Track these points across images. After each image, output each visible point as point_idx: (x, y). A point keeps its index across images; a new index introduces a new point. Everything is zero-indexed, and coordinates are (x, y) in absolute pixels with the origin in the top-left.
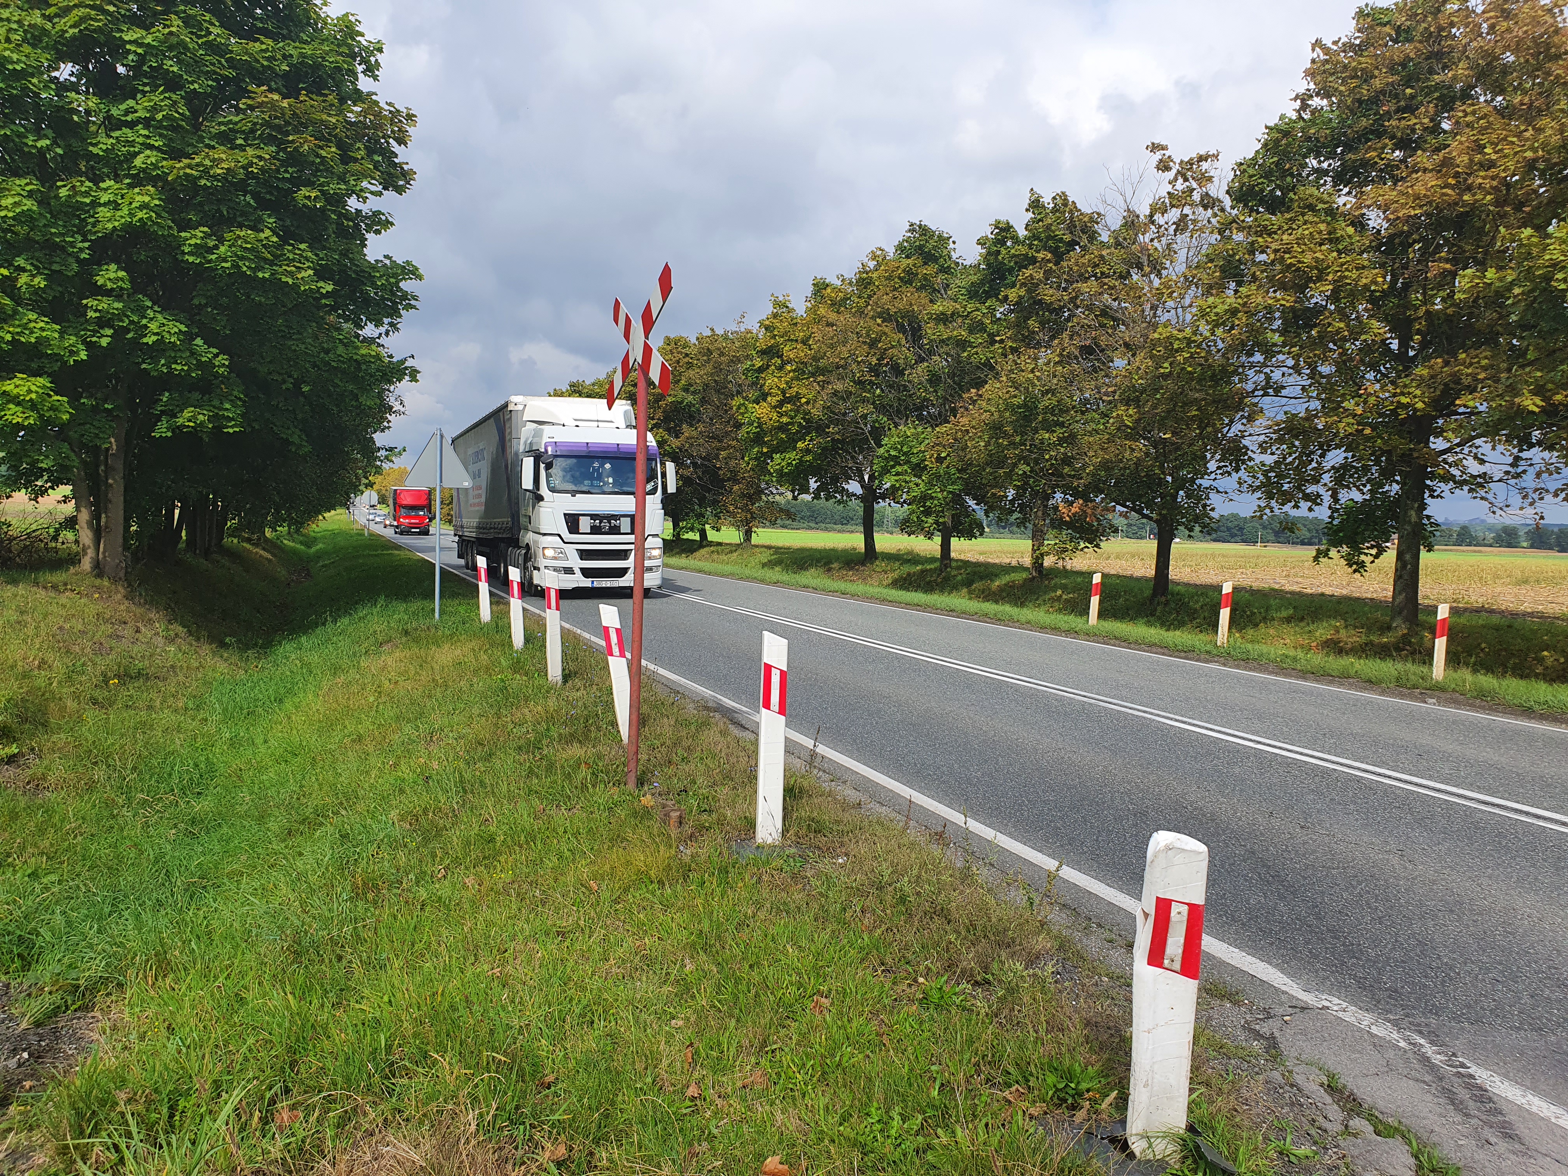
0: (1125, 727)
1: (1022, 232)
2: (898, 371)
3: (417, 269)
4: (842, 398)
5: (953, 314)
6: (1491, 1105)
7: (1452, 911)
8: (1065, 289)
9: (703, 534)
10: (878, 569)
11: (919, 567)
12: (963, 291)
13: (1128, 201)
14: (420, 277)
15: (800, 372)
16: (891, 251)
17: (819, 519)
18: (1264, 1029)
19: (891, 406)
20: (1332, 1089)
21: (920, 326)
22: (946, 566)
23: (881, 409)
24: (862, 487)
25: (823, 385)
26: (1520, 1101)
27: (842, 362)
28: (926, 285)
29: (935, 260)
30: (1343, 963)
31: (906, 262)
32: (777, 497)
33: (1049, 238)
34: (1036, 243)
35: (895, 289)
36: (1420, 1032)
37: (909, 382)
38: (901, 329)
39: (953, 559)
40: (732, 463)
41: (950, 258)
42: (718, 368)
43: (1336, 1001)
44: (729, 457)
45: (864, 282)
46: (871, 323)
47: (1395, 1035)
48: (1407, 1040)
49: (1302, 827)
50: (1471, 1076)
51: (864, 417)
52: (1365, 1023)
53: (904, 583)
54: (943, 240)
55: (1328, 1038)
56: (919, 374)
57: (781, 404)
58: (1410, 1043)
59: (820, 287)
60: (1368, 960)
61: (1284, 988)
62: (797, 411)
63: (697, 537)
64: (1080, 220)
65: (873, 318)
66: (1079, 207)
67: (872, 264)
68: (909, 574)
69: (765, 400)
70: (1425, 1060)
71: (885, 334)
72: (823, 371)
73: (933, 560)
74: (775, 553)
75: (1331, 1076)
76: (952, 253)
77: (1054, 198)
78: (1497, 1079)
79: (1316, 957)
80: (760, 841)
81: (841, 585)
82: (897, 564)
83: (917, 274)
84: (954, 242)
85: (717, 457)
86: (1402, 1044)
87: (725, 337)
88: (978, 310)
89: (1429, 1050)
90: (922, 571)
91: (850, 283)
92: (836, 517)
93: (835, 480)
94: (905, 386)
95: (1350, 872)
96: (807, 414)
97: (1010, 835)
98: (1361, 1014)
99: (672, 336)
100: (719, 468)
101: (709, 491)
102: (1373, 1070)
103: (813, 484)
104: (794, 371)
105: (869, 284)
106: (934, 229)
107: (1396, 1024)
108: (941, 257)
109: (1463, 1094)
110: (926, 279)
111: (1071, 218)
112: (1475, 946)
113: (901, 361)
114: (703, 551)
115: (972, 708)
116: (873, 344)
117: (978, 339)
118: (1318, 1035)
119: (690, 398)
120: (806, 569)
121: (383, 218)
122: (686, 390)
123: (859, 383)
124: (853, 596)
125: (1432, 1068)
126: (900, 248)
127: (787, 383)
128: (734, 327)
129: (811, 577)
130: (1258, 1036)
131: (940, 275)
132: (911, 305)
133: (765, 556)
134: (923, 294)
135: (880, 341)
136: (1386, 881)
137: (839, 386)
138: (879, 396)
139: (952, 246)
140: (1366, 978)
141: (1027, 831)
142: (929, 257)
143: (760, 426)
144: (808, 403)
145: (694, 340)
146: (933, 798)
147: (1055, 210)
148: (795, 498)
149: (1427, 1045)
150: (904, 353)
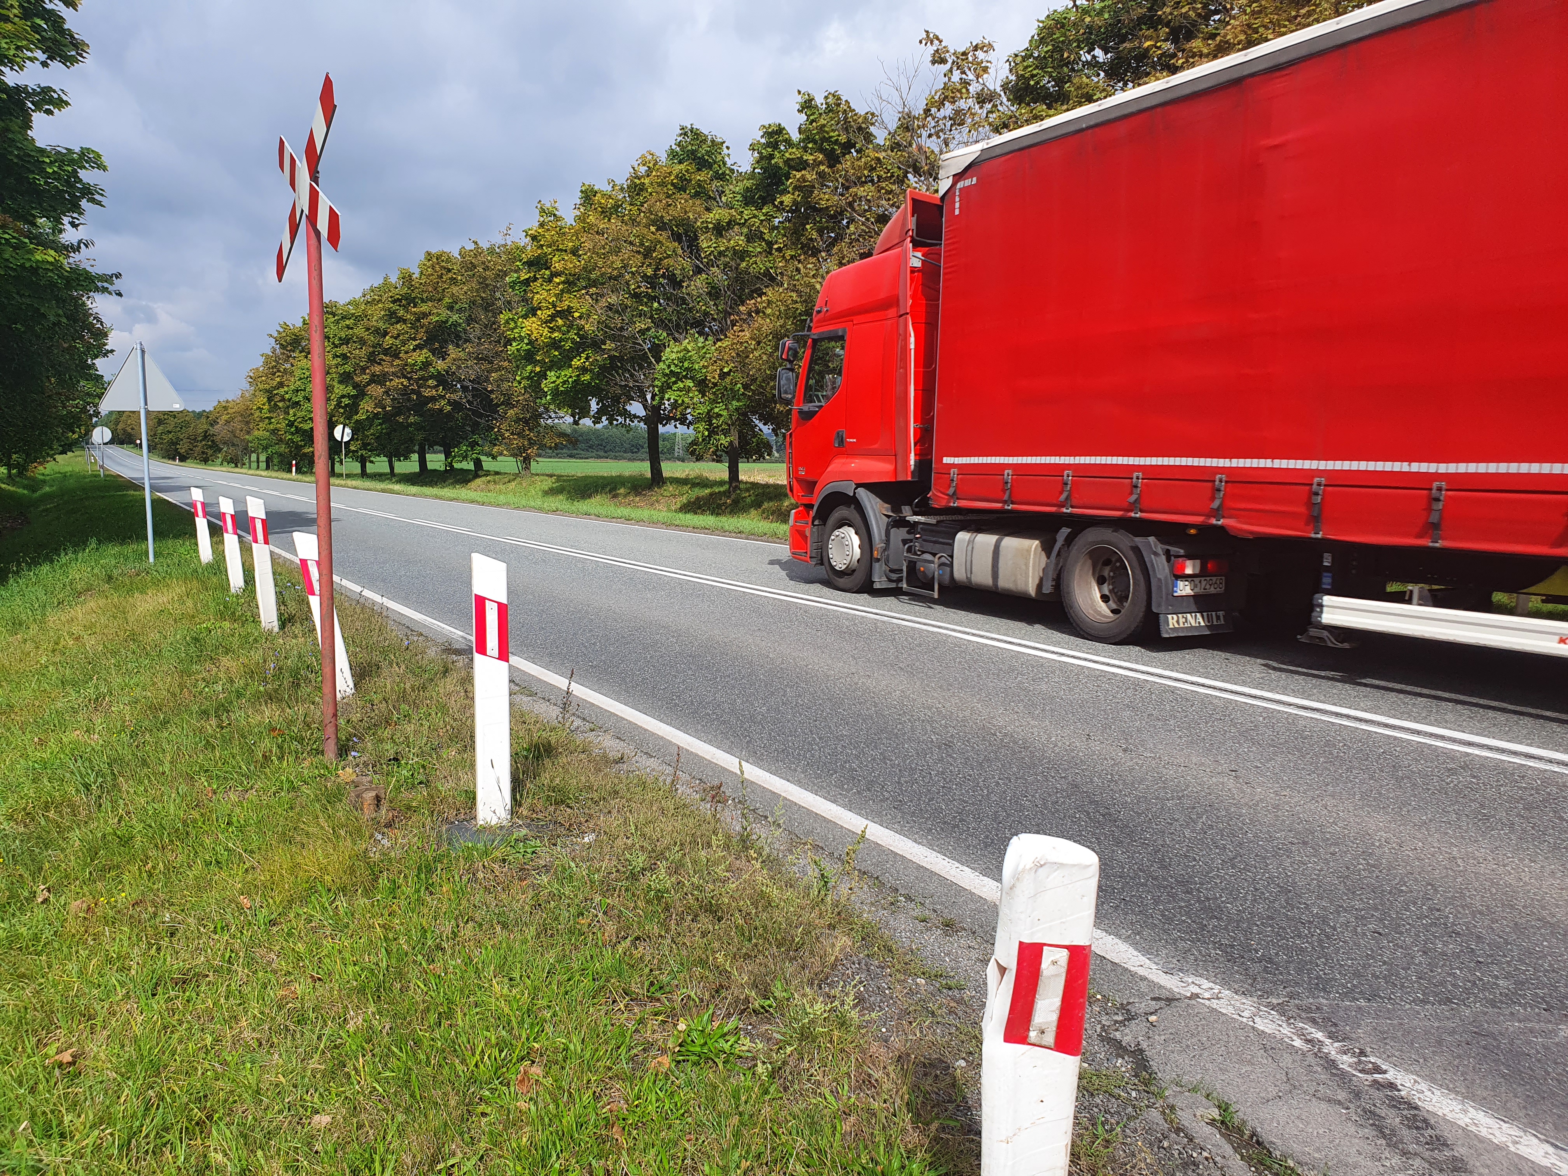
0: (920, 645)
1: (795, 136)
2: (677, 284)
3: (99, 156)
4: (617, 312)
5: (729, 223)
6: (1430, 1131)
7: (1305, 843)
8: (842, 195)
9: (478, 463)
10: (665, 494)
11: (708, 491)
12: (739, 197)
13: (904, 97)
14: (102, 167)
15: (570, 284)
16: (663, 157)
17: (608, 448)
18: (1127, 1036)
19: (669, 321)
20: (1227, 1128)
21: (696, 236)
22: (737, 487)
23: (660, 323)
24: (645, 407)
25: (596, 297)
26: (1463, 1120)
27: (615, 273)
28: (701, 193)
29: (710, 166)
30: (1203, 927)
31: (678, 168)
32: (556, 421)
33: (824, 139)
34: (810, 145)
35: (668, 196)
36: (1314, 1021)
37: (688, 294)
38: (677, 237)
39: (742, 481)
40: (505, 385)
41: (724, 164)
42: (483, 284)
43: (1206, 984)
44: (501, 380)
45: (636, 188)
46: (645, 231)
47: (1286, 1030)
48: (1301, 1035)
49: (1125, 750)
50: (1392, 1086)
51: (642, 332)
52: (1245, 1014)
53: (693, 507)
54: (717, 146)
55: (1209, 1044)
56: (698, 285)
57: (553, 317)
58: (1308, 1041)
59: (588, 196)
60: (1230, 920)
61: (1141, 972)
62: (571, 326)
63: (471, 466)
64: (854, 121)
65: (647, 226)
66: (853, 107)
67: (643, 169)
68: (698, 498)
69: (535, 315)
70: (1331, 1064)
71: (660, 242)
72: (594, 283)
73: (721, 483)
74: (558, 481)
75: (1224, 1107)
76: (726, 159)
77: (826, 98)
78: (1423, 1086)
79: (1170, 921)
80: (481, 823)
81: (625, 511)
82: (686, 488)
83: (691, 180)
84: (728, 148)
85: (487, 380)
86: (1298, 1043)
87: (491, 251)
88: (755, 216)
89: (1331, 1048)
90: (711, 494)
91: (622, 189)
92: (627, 446)
93: (616, 400)
94: (683, 299)
95: (1187, 802)
96: (580, 329)
97: (799, 783)
98: (1240, 1001)
99: (433, 252)
100: (492, 391)
101: (481, 416)
102: (1273, 1091)
103: (594, 406)
104: (563, 283)
105: (641, 190)
106: (706, 133)
107: (1281, 1009)
108: (715, 162)
109: (1393, 1119)
110: (699, 186)
111: (846, 118)
112: (1342, 887)
113: (677, 272)
114: (478, 481)
115: (758, 634)
116: (647, 254)
117: (757, 248)
118: (1195, 1040)
119: (455, 317)
120: (590, 496)
121: (55, 96)
122: (450, 308)
123: (636, 296)
124: (640, 521)
125: (1343, 1077)
126: (672, 154)
127: (556, 295)
128: (498, 240)
129: (596, 503)
130: (1120, 1049)
131: (715, 182)
132: (686, 212)
133: (548, 483)
134: (698, 202)
135: (654, 251)
136: (1227, 810)
137: (613, 299)
138: (656, 310)
139: (725, 151)
140: (1232, 946)
141: (818, 777)
142: (702, 164)
143: (530, 343)
144: (580, 317)
145: (457, 255)
146: (710, 742)
147: (829, 110)
148: (576, 423)
149: (1328, 1041)
150: (681, 263)
